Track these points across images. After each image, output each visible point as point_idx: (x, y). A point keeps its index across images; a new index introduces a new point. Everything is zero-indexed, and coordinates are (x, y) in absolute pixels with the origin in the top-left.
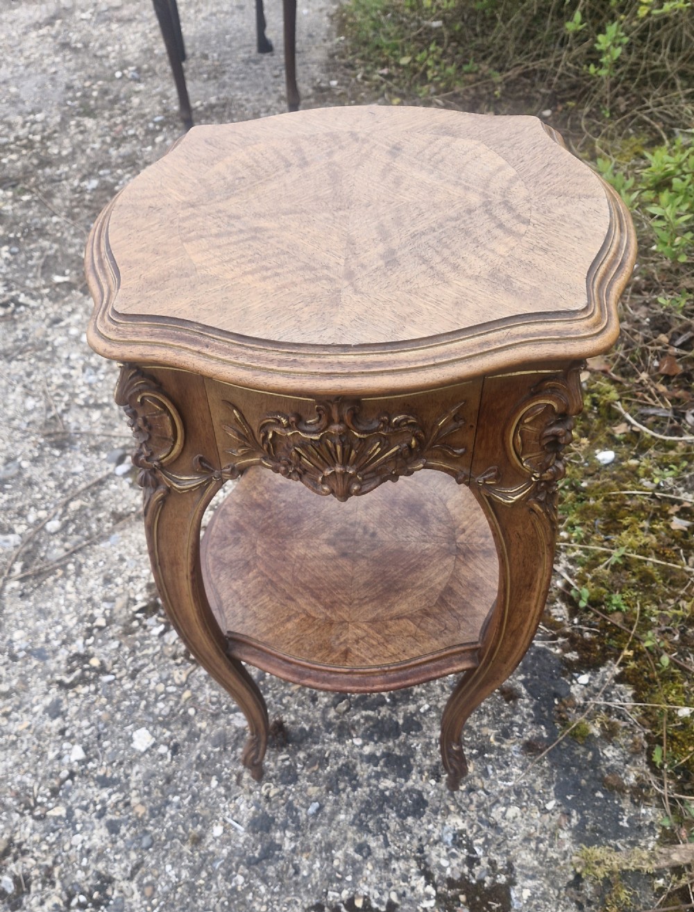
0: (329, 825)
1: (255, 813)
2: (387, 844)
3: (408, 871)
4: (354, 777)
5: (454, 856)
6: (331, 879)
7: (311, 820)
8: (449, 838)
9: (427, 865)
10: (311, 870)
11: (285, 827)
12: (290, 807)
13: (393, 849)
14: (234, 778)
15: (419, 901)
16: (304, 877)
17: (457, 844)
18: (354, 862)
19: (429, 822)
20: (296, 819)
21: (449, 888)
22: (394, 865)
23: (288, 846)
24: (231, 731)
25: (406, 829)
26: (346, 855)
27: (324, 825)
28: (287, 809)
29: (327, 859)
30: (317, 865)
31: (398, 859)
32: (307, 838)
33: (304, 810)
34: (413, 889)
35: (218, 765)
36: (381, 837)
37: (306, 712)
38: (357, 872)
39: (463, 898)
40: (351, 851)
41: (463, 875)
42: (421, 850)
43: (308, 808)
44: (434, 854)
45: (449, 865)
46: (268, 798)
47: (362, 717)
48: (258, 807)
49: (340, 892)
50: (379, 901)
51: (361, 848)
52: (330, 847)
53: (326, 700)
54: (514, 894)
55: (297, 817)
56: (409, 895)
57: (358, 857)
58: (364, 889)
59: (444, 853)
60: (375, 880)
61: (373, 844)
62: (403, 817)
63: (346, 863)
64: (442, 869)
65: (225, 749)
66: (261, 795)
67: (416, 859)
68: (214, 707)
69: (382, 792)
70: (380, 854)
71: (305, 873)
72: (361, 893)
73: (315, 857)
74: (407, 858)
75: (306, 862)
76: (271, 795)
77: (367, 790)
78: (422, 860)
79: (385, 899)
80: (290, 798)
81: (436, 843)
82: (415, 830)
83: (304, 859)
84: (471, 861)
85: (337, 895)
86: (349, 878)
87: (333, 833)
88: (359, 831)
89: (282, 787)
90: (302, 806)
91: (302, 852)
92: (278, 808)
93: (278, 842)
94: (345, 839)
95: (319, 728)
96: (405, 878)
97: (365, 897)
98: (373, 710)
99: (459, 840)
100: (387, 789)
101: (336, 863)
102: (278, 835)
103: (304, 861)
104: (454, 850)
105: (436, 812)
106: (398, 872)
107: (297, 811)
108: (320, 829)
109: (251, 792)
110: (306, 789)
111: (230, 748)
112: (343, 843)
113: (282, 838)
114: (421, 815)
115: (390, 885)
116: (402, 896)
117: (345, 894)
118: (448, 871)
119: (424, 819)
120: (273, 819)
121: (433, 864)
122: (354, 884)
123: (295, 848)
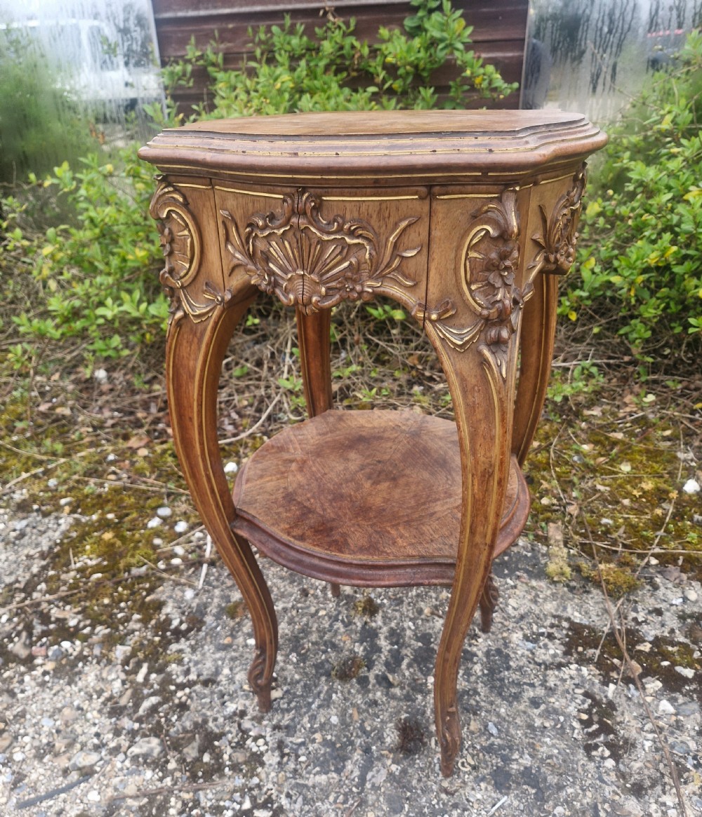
0: (509, 722)
1: (489, 783)
2: (532, 685)
3: (557, 677)
4: (467, 693)
5: (545, 646)
6: (561, 732)
7: (503, 735)
8: (530, 645)
9: (552, 664)
10: (554, 746)
11: (507, 760)
12: (489, 749)
13: (537, 683)
14: (443, 796)
15: (582, 676)
16: (559, 753)
17: (535, 641)
18: (547, 711)
19: (516, 653)
20: (501, 747)
21: (572, 655)
22: (551, 683)
23: (527, 761)
24: (387, 788)
25: (520, 669)
26: (540, 715)
27: (509, 727)
28: (488, 753)
29: (542, 732)
30: (548, 740)
31: (546, 681)
32: (521, 743)
33: (492, 739)
34: (572, 678)
35: (426, 810)
36: (525, 687)
37: (387, 714)
38: (556, 712)
39: (580, 649)
40: (537, 711)
41: (562, 644)
42: (540, 665)
43: (492, 735)
44: (543, 657)
45: (554, 650)
46: (474, 768)
47: (408, 669)
48: (483, 779)
49: (573, 729)
50: (583, 702)
51: (535, 703)
52: (531, 727)
53: (379, 694)
54: (577, 621)
55: (499, 745)
56: (576, 681)
57: (543, 707)
58: (572, 709)
59: (543, 651)
60: (564, 700)
61: (532, 694)
62: (508, 668)
63: (547, 718)
64: (555, 656)
65: (408, 799)
66: (470, 774)
67: (546, 669)
68: (351, 802)
69: (484, 675)
70: (540, 692)
71: (556, 751)
72: (575, 713)
73: (540, 740)
74: (545, 676)
75: (544, 749)
76: (472, 763)
77: (480, 685)
78: (548, 667)
79: (582, 697)
80: (478, 747)
81: (533, 654)
82: (521, 664)
83: (542, 750)
84: (551, 637)
85: (576, 731)
86: (562, 719)
87: (518, 721)
88: (519, 702)
89: (465, 752)
90: (487, 740)
91: (534, 749)
92: (485, 762)
93: (522, 768)
94: (525, 712)
95: (409, 707)
96: (564, 680)
97: (579, 711)
98: (403, 659)
99: (533, 639)
100: (482, 670)
101: (547, 724)
102: (515, 766)
103: (543, 751)
104: (541, 644)
105: (506, 645)
106: (558, 683)
107: (492, 744)
108: (512, 731)
109: (464, 782)
110: (472, 733)
111: (409, 794)
112: (529, 716)
113: (518, 764)
114: (508, 655)
115: (567, 692)
116: (577, 686)
117: (576, 724)
118: (558, 652)
119: (512, 655)
120: (498, 767)
121: (551, 660)
122: (567, 716)
123: (530, 755)
